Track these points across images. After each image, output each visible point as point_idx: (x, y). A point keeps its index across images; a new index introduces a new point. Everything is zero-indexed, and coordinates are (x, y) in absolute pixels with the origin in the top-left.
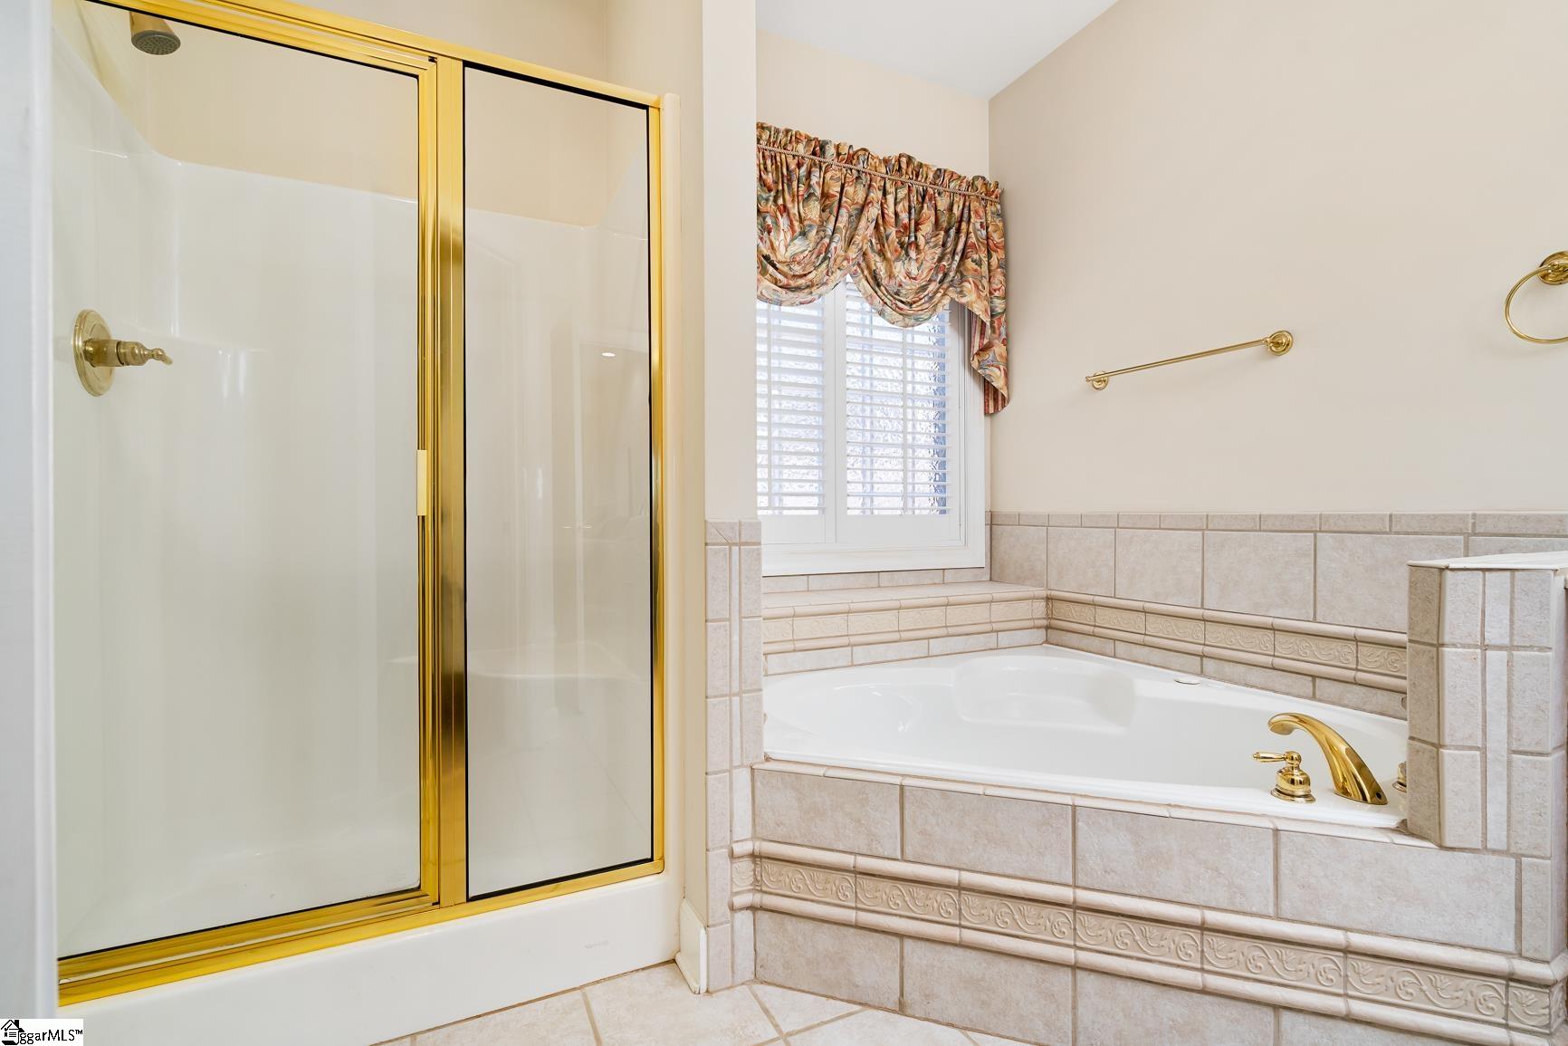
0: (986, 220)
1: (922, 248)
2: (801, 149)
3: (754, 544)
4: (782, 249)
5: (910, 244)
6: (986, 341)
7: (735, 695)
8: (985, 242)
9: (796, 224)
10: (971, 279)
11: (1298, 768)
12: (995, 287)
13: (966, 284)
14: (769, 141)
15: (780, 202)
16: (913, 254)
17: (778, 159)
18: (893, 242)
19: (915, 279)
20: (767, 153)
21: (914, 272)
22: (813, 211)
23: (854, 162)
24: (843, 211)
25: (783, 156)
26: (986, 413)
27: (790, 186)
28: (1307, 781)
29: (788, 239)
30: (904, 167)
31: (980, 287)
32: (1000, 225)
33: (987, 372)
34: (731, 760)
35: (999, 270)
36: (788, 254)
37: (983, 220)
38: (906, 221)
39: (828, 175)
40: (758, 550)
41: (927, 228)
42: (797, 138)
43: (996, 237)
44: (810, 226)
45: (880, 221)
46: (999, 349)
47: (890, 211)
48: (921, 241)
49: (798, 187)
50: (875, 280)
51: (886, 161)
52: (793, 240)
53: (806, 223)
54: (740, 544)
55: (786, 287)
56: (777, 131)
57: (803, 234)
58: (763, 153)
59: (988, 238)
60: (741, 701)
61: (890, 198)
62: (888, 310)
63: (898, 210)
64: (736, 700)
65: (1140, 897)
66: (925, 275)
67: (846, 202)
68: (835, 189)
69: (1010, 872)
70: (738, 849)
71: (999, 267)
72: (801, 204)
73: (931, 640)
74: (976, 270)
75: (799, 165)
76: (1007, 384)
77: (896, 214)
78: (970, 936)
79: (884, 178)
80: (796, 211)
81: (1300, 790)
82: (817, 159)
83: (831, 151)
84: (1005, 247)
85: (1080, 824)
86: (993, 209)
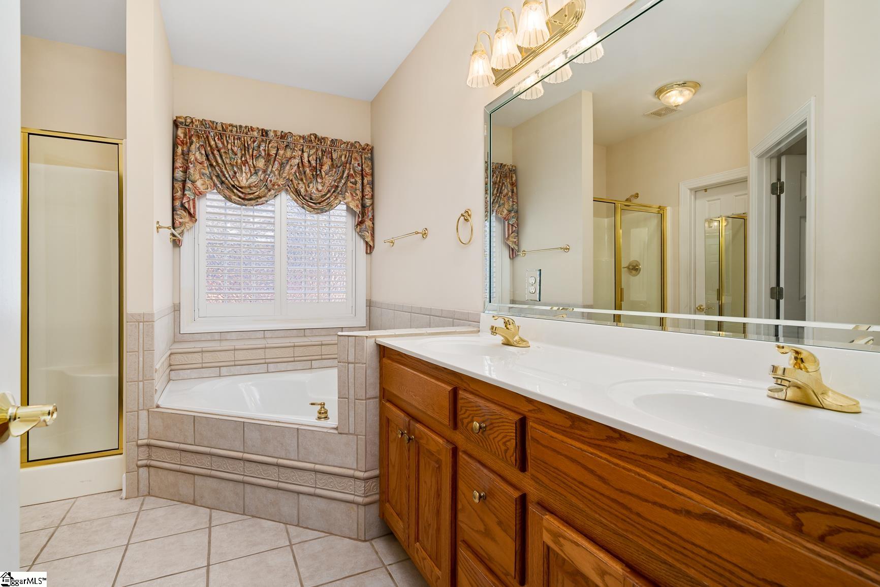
0: (362, 162)
1: (323, 177)
2: (255, 134)
3: (151, 322)
4: (245, 181)
5: (317, 175)
6: (360, 220)
7: (141, 381)
8: (361, 172)
9: (252, 169)
10: (349, 191)
11: (324, 408)
12: (366, 193)
13: (346, 193)
14: (237, 131)
15: (243, 159)
16: (319, 180)
17: (243, 139)
18: (308, 175)
19: (321, 191)
20: (236, 137)
21: (320, 188)
22: (261, 163)
23: (285, 138)
24: (276, 162)
25: (246, 138)
26: (367, 253)
27: (248, 151)
28: (326, 412)
29: (249, 175)
30: (314, 140)
31: (354, 195)
32: (370, 164)
33: (363, 234)
34: (138, 407)
35: (368, 185)
36: (248, 183)
37: (360, 162)
38: (314, 165)
39: (270, 145)
40: (152, 324)
41: (326, 168)
42: (252, 129)
43: (368, 170)
44: (258, 170)
45: (300, 165)
46: (368, 223)
47: (306, 160)
48: (323, 174)
49: (253, 152)
50: (297, 193)
51: (304, 138)
52: (251, 176)
53: (257, 168)
54: (143, 322)
55: (243, 199)
56: (241, 126)
57: (256, 173)
58: (234, 137)
59: (362, 170)
60: (143, 384)
61: (306, 155)
62: (305, 206)
63: (310, 160)
64: (141, 384)
65: (262, 455)
66: (325, 190)
67: (278, 158)
68: (273, 152)
69: (226, 448)
70: (140, 442)
71: (368, 184)
72: (254, 160)
73: (313, 361)
74: (352, 187)
75: (254, 142)
76: (373, 240)
77: (309, 161)
78: (214, 473)
79: (303, 145)
80: (251, 163)
81: (323, 416)
82: (264, 138)
83: (271, 134)
84: (372, 175)
85: (245, 429)
86: (366, 156)
